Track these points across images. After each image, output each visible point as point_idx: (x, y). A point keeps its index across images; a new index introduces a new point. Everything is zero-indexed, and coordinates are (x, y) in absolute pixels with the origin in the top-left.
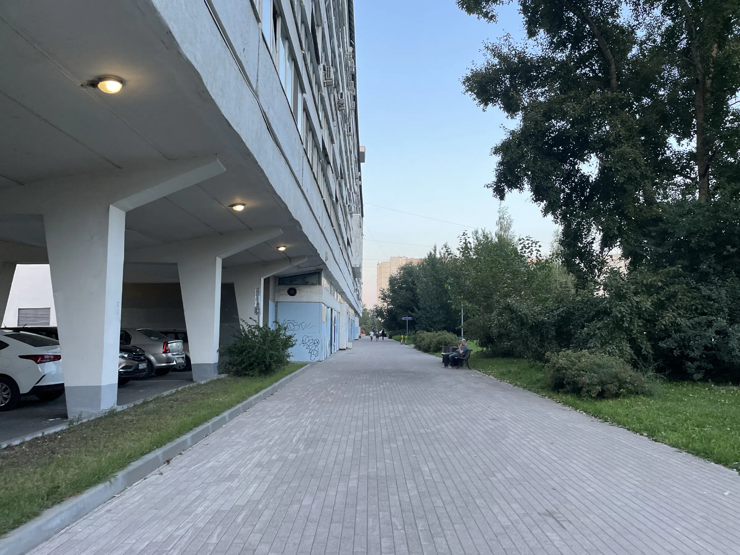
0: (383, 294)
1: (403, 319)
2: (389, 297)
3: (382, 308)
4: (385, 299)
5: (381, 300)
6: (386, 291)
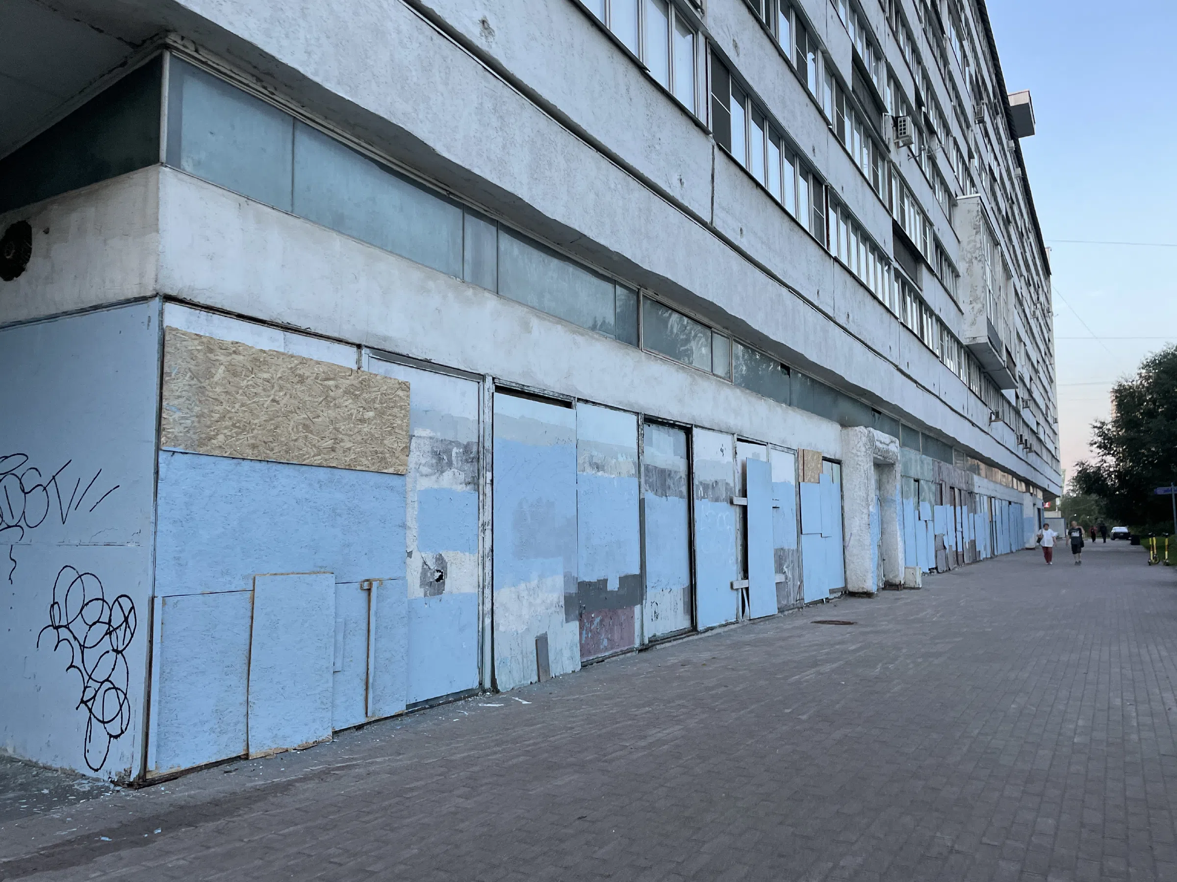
0: (1103, 435)
1: (1160, 491)
2: (1119, 441)
3: (1099, 468)
4: (1111, 449)
5: (1099, 450)
6: (1110, 427)
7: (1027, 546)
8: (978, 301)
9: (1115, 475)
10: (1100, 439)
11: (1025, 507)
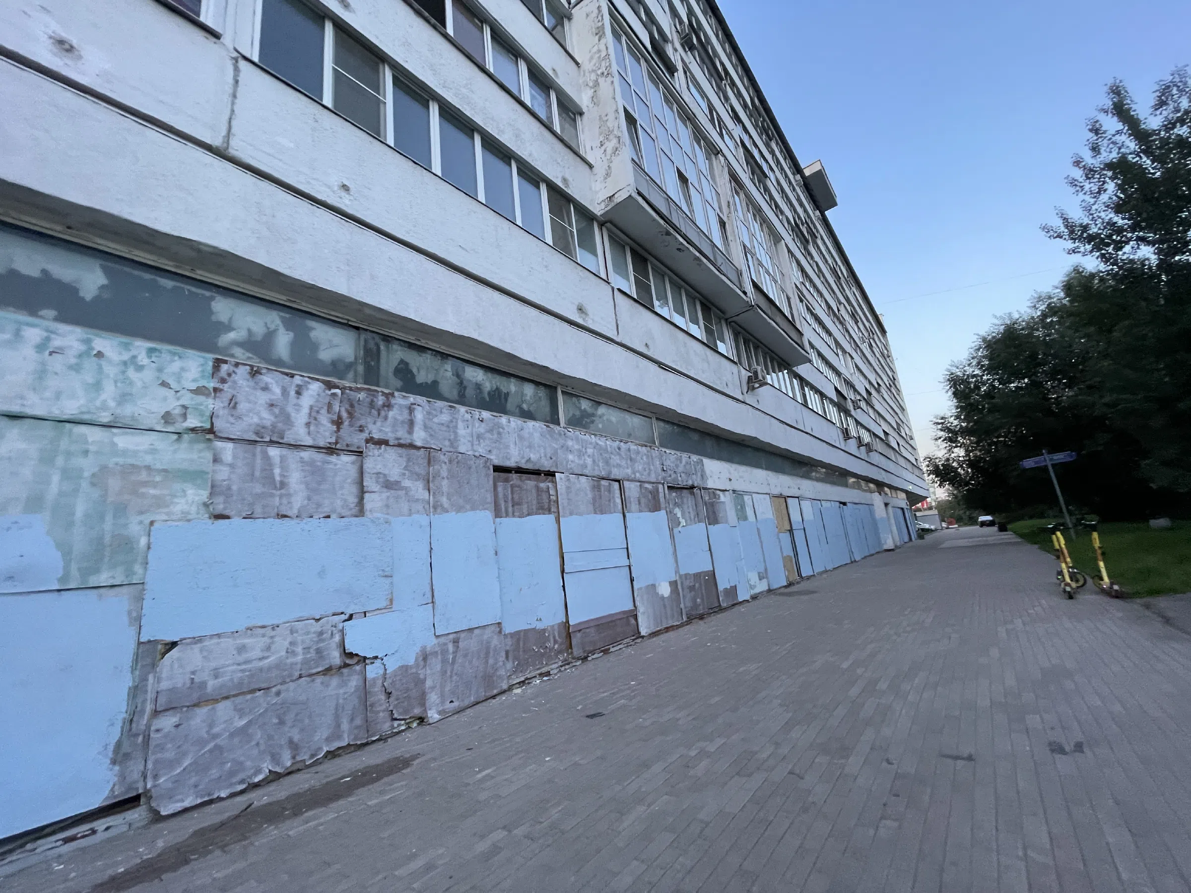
0: (946, 429)
1: (1029, 463)
4: (957, 441)
5: (944, 444)
6: (952, 420)
7: (886, 547)
8: (611, 137)
9: (967, 465)
10: (942, 433)
11: (876, 508)
